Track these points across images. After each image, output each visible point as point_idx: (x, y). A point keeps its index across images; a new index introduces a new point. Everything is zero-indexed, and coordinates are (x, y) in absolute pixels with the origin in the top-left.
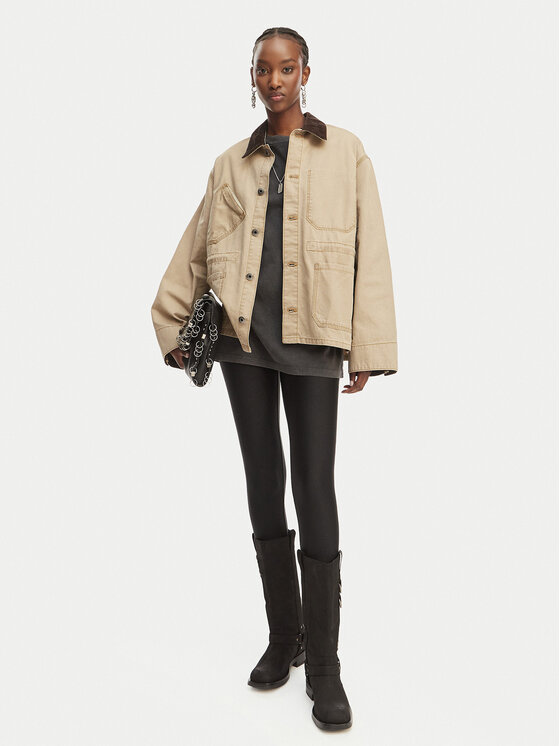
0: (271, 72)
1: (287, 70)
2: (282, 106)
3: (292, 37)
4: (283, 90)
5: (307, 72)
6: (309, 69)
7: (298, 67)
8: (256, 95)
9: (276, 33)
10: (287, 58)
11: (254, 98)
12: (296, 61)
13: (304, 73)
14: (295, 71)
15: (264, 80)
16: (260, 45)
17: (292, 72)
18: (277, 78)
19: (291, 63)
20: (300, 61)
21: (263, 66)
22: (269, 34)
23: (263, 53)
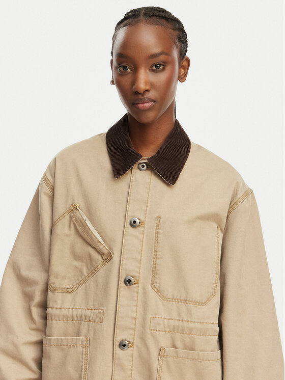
0: (135, 70)
1: (157, 67)
3: (164, 22)
4: (152, 94)
5: (185, 64)
6: (188, 61)
7: (173, 62)
9: (142, 17)
10: (156, 50)
12: (167, 53)
13: (181, 66)
14: (168, 68)
15: (127, 80)
16: (122, 32)
17: (163, 69)
18: (145, 78)
19: (162, 58)
20: (175, 54)
21: (125, 62)
22: (132, 18)
23: (125, 45)
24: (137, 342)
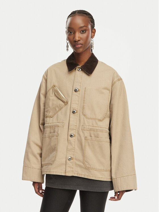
0: (75, 33)
1: (83, 31)
2: (81, 50)
3: (85, 15)
4: (81, 42)
5: (94, 31)
7: (88, 30)
8: (69, 44)
9: (77, 13)
10: (82, 25)
11: (68, 46)
12: (87, 26)
13: (92, 32)
14: (87, 32)
15: (72, 37)
16: (69, 19)
17: (85, 33)
18: (78, 36)
19: (84, 28)
20: (90, 27)
21: (71, 30)
22: (73, 14)
23: (71, 24)
24: (76, 135)
